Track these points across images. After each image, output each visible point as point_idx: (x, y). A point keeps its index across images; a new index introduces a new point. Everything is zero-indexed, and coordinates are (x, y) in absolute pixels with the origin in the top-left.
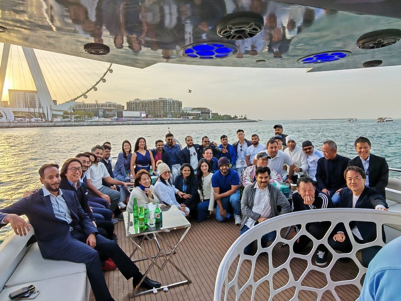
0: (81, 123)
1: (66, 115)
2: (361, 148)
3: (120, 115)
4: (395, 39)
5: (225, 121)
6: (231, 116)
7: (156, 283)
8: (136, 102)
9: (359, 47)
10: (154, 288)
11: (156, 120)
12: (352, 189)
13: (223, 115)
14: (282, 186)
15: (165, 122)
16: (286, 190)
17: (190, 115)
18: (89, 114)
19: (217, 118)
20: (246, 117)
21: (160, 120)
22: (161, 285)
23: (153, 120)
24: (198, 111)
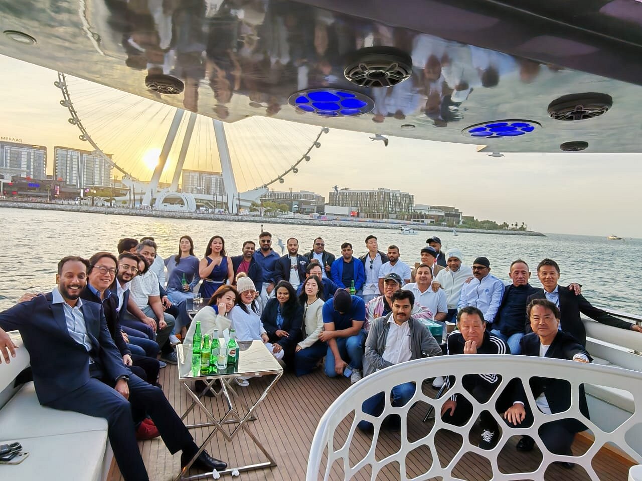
0: (273, 219)
1: (253, 208)
2: (545, 274)
3: (321, 210)
4: (601, 107)
5: (485, 231)
6: (496, 223)
7: (218, 463)
8: (344, 193)
9: (551, 116)
10: (215, 470)
11: (373, 222)
12: (540, 333)
13: (483, 220)
14: (432, 324)
15: (388, 225)
16: (438, 331)
17: (426, 217)
18: (282, 207)
19: (471, 225)
20: (524, 226)
21: (379, 222)
22: (226, 466)
23: (369, 222)
24: (439, 212)
